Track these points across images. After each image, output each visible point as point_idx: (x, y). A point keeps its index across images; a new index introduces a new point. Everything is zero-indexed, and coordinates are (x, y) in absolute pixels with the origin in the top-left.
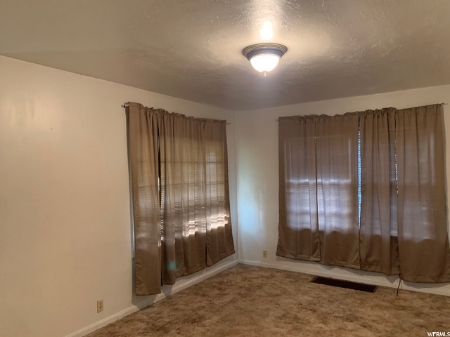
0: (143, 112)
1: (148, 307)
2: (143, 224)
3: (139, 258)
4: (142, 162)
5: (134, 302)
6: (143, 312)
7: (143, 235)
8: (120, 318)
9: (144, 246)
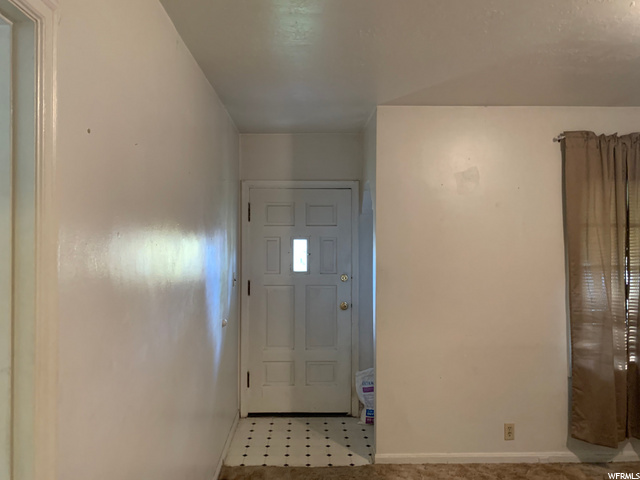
0: (593, 144)
1: (598, 464)
2: (588, 327)
3: (580, 381)
4: (587, 225)
5: (570, 447)
6: (585, 468)
7: (587, 345)
8: (542, 462)
9: (589, 363)
